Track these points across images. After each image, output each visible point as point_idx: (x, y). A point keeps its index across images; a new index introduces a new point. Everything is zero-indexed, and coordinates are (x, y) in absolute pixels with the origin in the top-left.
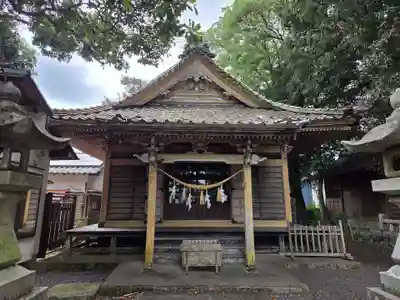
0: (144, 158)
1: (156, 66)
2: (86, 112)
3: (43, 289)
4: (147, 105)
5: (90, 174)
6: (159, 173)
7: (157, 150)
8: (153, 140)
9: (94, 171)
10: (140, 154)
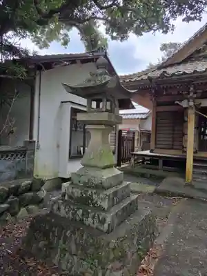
0: (184, 104)
1: (200, 20)
2: (139, 75)
3: (128, 183)
4: (185, 61)
5: (142, 119)
6: (196, 114)
7: (195, 96)
8: (192, 89)
9: (144, 117)
10: (181, 101)
